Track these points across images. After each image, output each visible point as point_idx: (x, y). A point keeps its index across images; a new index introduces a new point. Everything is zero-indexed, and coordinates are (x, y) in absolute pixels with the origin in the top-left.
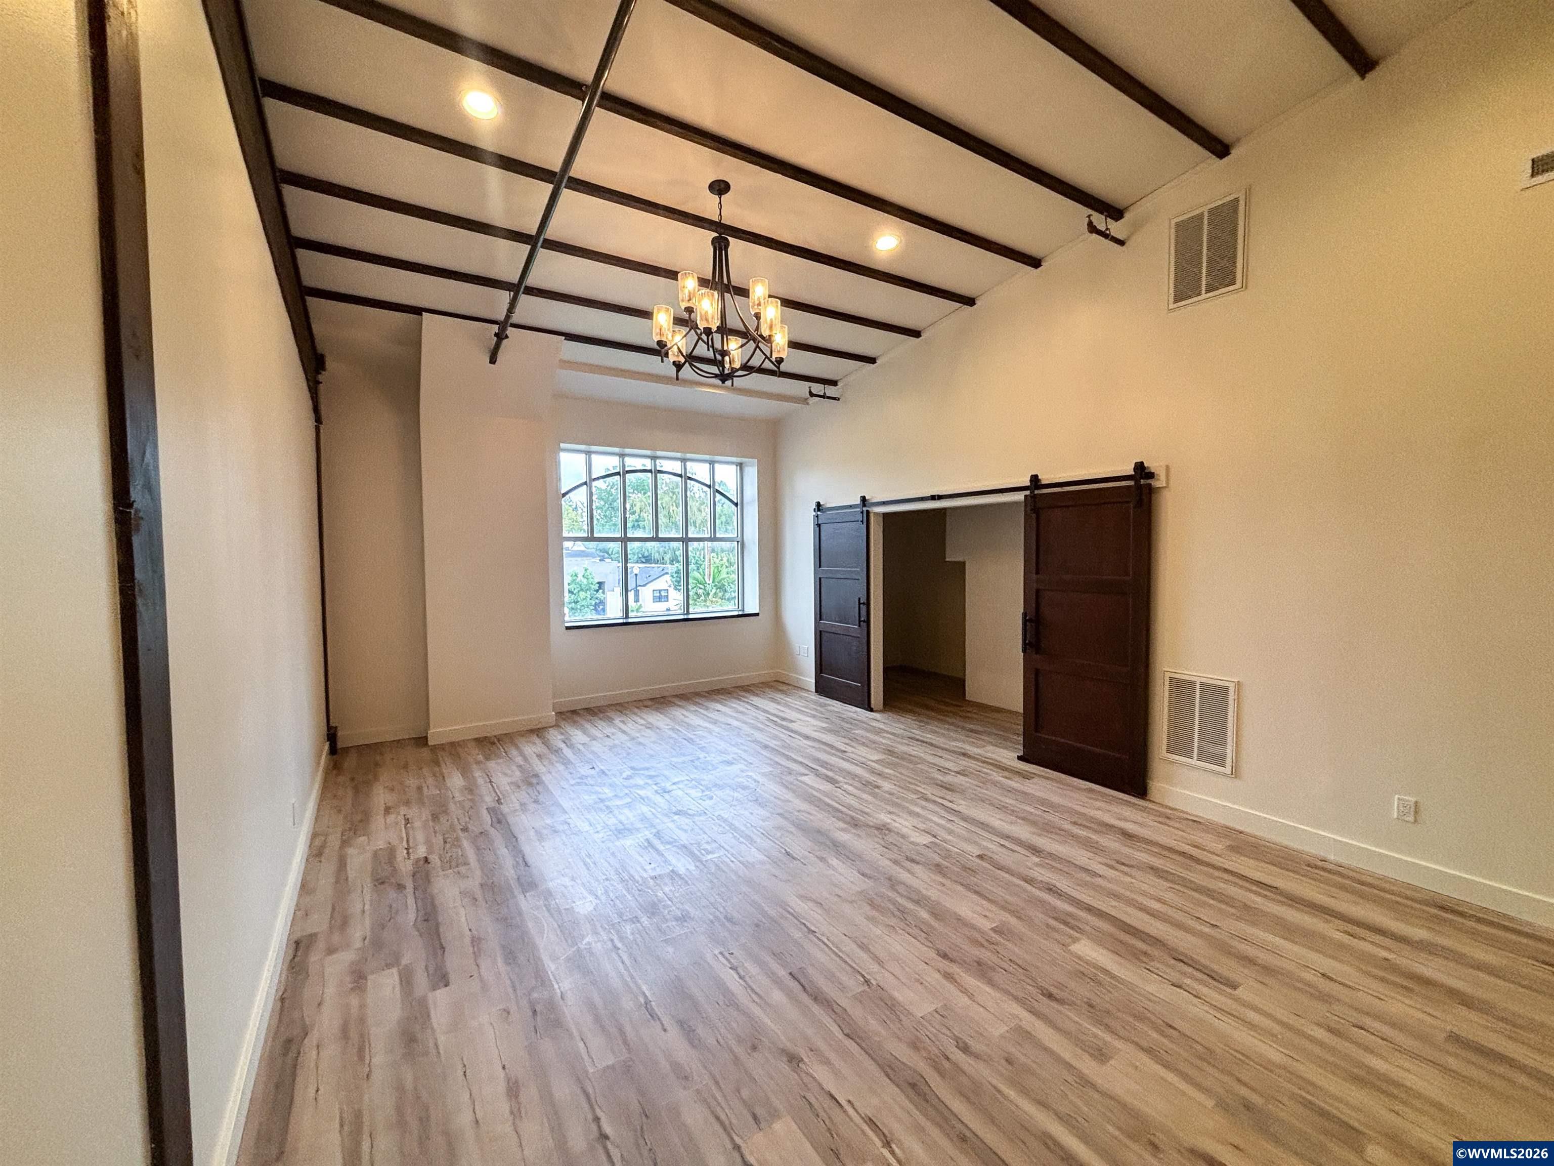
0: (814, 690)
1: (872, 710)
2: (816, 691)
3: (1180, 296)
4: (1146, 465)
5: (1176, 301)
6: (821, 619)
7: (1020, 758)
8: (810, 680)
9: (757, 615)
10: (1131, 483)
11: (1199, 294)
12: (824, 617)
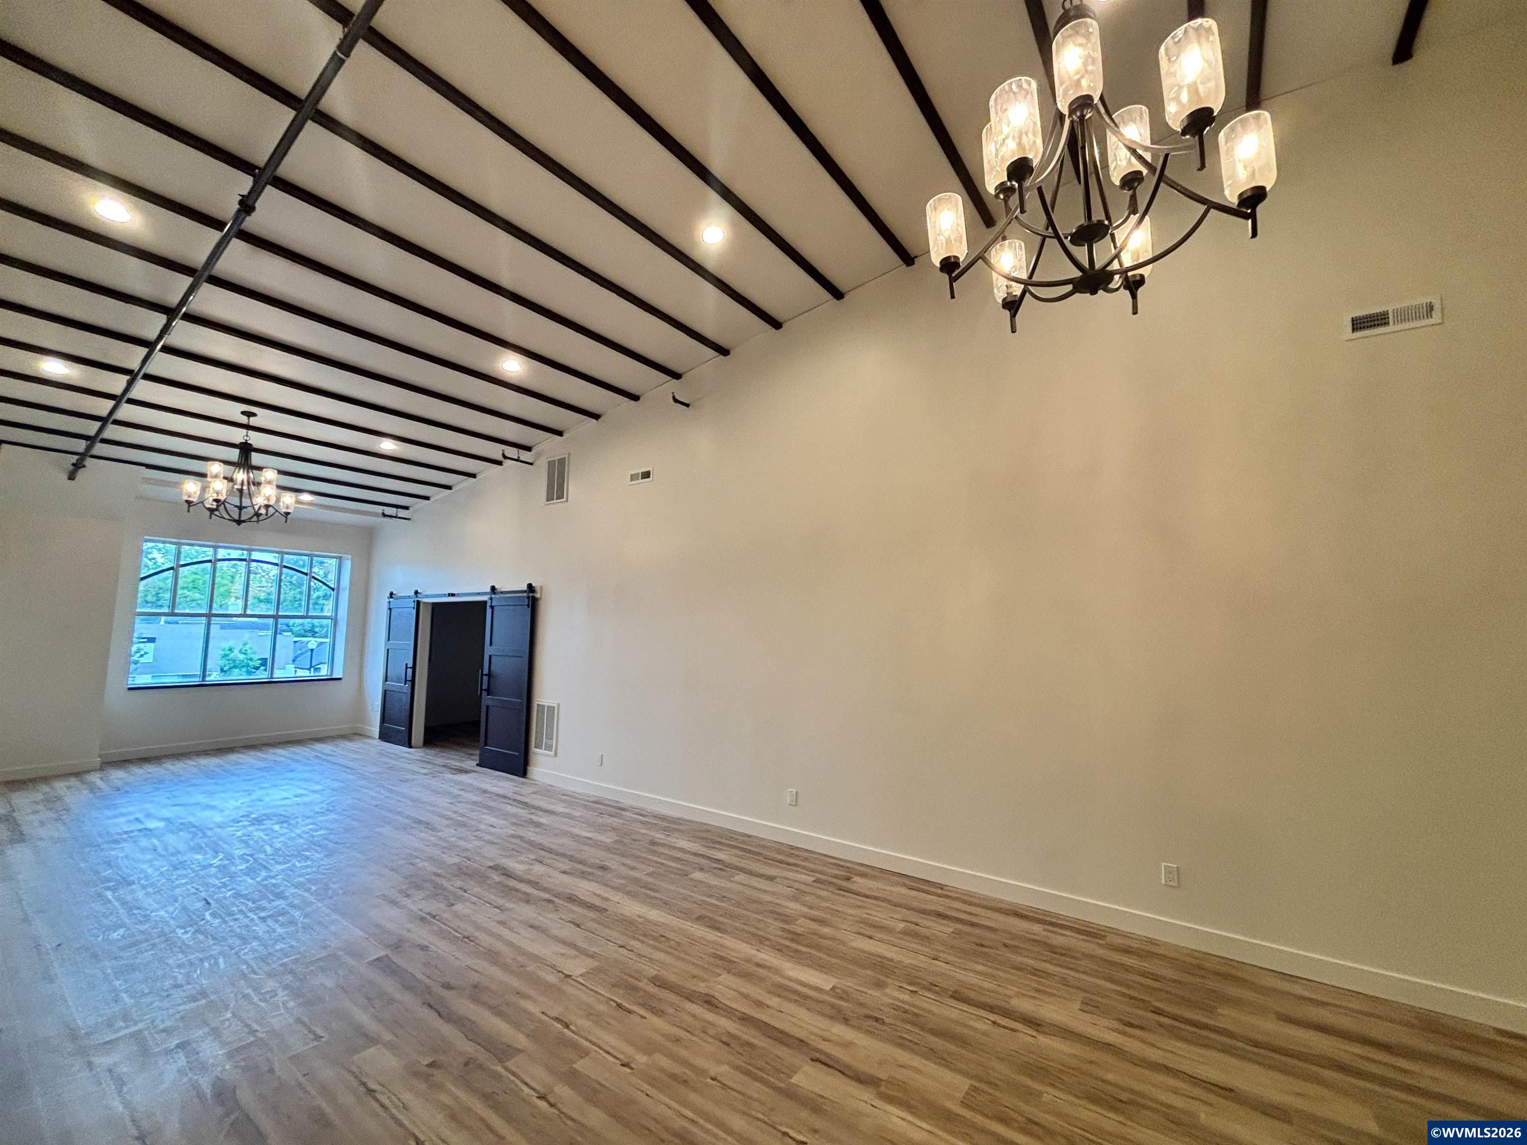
0: (377, 737)
1: (410, 747)
2: (379, 738)
3: (549, 498)
4: (533, 585)
5: (548, 500)
6: (386, 681)
7: (477, 765)
8: (376, 730)
9: (340, 679)
10: (525, 594)
11: (553, 499)
12: (388, 679)
